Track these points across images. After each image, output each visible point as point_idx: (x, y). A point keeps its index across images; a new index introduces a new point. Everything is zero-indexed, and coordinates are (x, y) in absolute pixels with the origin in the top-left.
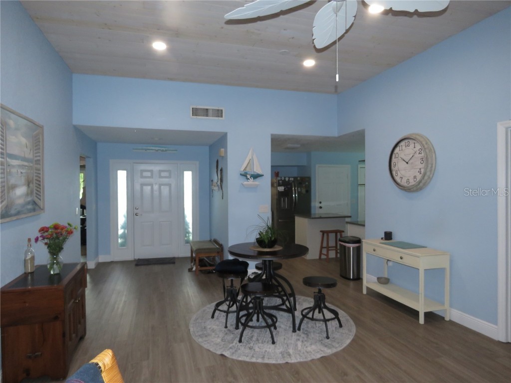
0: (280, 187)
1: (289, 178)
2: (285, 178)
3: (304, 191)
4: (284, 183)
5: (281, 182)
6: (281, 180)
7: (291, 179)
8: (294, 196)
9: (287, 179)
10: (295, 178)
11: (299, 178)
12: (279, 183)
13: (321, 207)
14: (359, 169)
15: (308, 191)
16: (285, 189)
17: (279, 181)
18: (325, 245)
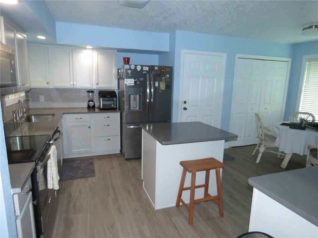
0: (128, 80)
1: (142, 66)
2: (136, 66)
3: (163, 86)
4: (135, 74)
5: (129, 71)
6: (130, 69)
7: (145, 68)
8: (148, 91)
9: (139, 68)
10: (152, 68)
11: (156, 68)
12: (127, 73)
13: (185, 109)
14: (237, 58)
15: (169, 86)
16: (135, 82)
17: (126, 70)
18: (187, 184)
